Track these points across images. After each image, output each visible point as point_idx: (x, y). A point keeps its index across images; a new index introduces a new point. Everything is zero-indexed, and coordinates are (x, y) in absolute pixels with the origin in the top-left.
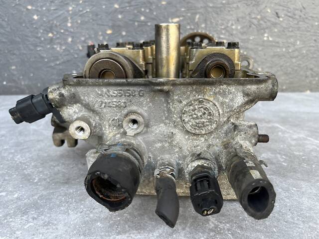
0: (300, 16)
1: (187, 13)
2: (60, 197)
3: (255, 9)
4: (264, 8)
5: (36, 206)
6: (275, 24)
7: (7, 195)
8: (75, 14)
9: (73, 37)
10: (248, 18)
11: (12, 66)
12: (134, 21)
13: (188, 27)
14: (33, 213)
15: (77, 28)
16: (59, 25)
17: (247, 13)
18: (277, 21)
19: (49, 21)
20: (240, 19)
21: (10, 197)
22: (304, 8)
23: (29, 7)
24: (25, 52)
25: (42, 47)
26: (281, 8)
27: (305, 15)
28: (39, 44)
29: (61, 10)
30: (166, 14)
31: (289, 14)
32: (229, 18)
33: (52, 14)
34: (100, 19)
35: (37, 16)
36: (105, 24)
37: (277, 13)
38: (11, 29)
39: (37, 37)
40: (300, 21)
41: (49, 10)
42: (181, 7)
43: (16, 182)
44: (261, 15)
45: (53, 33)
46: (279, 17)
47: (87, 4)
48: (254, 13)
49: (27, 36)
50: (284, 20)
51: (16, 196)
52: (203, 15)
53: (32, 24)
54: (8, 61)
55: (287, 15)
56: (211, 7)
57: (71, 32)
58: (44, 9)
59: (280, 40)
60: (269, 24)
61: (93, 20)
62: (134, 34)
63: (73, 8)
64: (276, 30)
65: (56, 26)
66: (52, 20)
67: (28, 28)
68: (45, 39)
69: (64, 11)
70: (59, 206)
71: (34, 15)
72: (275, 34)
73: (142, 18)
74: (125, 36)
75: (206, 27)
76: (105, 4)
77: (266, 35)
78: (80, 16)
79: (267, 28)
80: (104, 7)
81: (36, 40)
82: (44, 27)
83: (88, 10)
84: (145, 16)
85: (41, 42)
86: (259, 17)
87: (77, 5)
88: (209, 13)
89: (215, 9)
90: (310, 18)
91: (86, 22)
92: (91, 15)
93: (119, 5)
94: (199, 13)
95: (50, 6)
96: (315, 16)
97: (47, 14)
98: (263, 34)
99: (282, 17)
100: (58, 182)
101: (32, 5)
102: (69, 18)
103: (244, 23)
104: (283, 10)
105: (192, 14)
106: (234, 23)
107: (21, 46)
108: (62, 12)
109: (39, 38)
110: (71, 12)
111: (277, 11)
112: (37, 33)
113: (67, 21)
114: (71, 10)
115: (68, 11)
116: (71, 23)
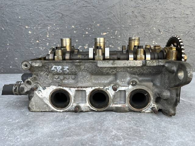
0: (172, 31)
1: (111, 30)
2: (40, 122)
3: (147, 28)
4: (152, 28)
5: (27, 125)
6: (158, 36)
7: (12, 121)
8: (51, 31)
9: (49, 43)
10: (143, 32)
11: (15, 58)
12: (83, 34)
13: (112, 37)
14: (26, 128)
15: (52, 38)
16: (43, 36)
17: (143, 30)
18: (160, 34)
19: (37, 35)
20: (139, 33)
21: (14, 122)
22: (174, 27)
23: (27, 27)
24: (23, 50)
25: (32, 48)
26: (162, 27)
27: (175, 30)
28: (31, 46)
29: (44, 29)
30: (99, 30)
31: (166, 30)
32: (133, 32)
33: (39, 31)
34: (64, 33)
35: (31, 32)
36: (67, 36)
37: (159, 30)
38: (16, 38)
39: (30, 43)
40: (172, 34)
41: (37, 29)
42: (108, 27)
43: (17, 115)
44: (150, 31)
45: (39, 41)
46: (160, 32)
47: (57, 25)
48: (147, 30)
49: (25, 42)
50: (163, 33)
51: (17, 121)
52: (119, 31)
53: (28, 36)
54: (14, 55)
55: (164, 31)
56: (123, 27)
57: (48, 40)
58: (35, 28)
59: (161, 44)
60: (155, 36)
61: (61, 34)
62: (82, 41)
63: (50, 27)
64: (159, 39)
65: (41, 37)
66: (39, 34)
67: (26, 38)
68: (34, 44)
69: (45, 29)
70: (39, 125)
71: (29, 31)
72: (159, 41)
73: (87, 33)
74: (77, 42)
75: (121, 37)
76: (67, 26)
77: (154, 41)
78: (54, 32)
79: (154, 38)
80: (66, 27)
81: (30, 44)
82: (34, 37)
83: (58, 29)
84: (88, 32)
85: (33, 45)
86: (149, 32)
87: (52, 26)
88: (122, 30)
89: (125, 28)
90: (178, 32)
91: (57, 35)
92: (59, 31)
93: (75, 26)
94: (117, 30)
95: (38, 26)
96: (180, 31)
97: (36, 31)
98: (152, 41)
99: (162, 32)
100: (38, 115)
101: (28, 26)
102: (48, 33)
103: (142, 35)
104: (163, 28)
105: (113, 31)
106: (136, 35)
107: (21, 47)
108: (44, 30)
109: (31, 43)
110: (49, 30)
111: (159, 29)
112: (31, 41)
113: (47, 34)
114: (49, 29)
115: (48, 29)
116: (49, 35)
